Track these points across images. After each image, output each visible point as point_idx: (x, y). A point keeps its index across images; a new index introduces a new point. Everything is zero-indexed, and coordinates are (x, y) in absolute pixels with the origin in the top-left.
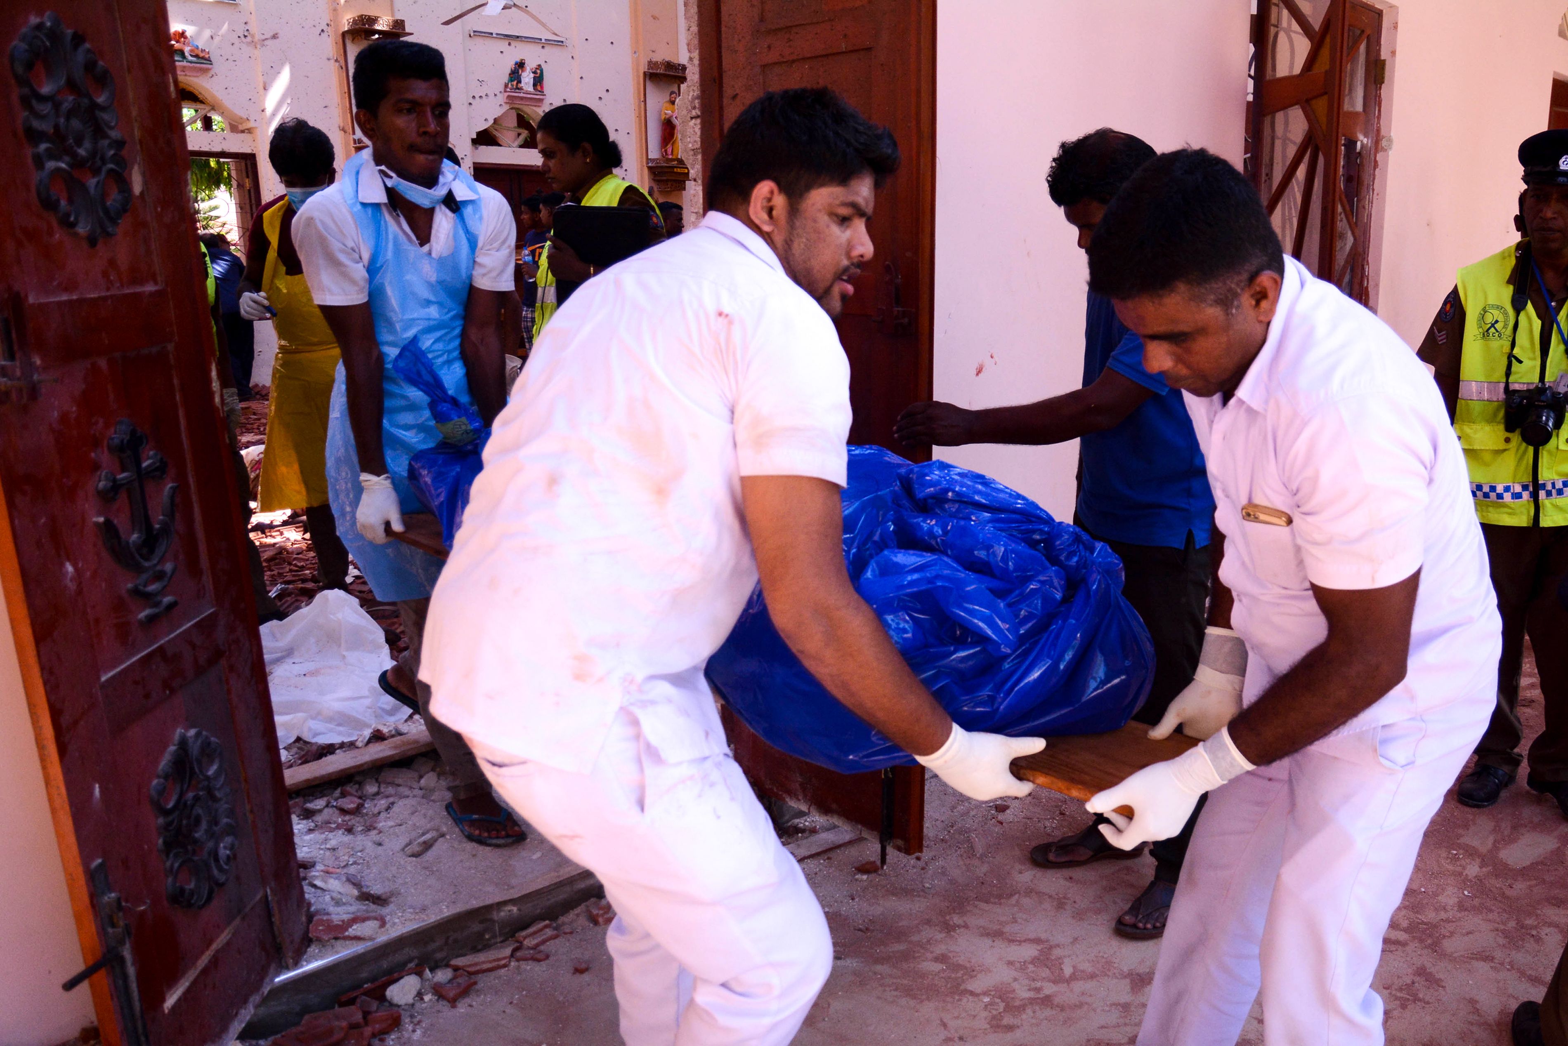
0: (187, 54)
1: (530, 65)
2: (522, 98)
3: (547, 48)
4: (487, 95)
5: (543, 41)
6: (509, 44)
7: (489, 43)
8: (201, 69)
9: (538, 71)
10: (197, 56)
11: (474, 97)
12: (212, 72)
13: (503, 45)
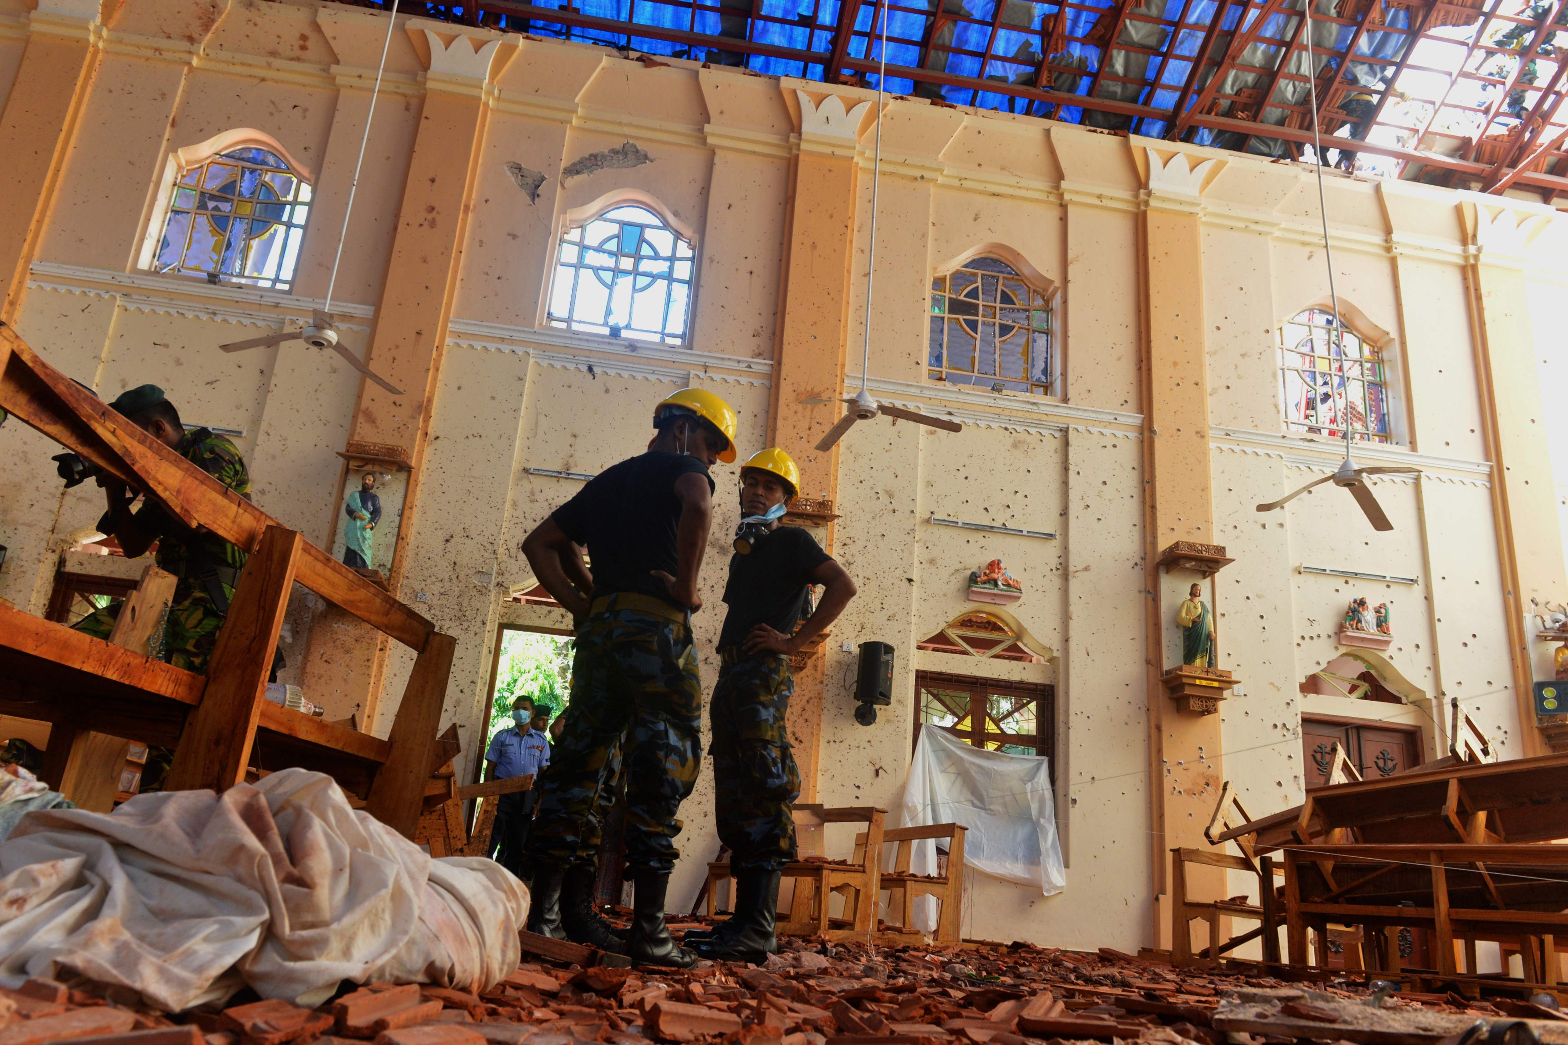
0: (1000, 583)
1: (1372, 603)
2: (1363, 639)
3: (1393, 586)
4: (1319, 636)
5: (1388, 579)
6: (1347, 582)
7: (1323, 580)
8: (1010, 597)
9: (1383, 611)
10: (1009, 585)
11: (1303, 638)
12: (1021, 601)
13: (1339, 583)
